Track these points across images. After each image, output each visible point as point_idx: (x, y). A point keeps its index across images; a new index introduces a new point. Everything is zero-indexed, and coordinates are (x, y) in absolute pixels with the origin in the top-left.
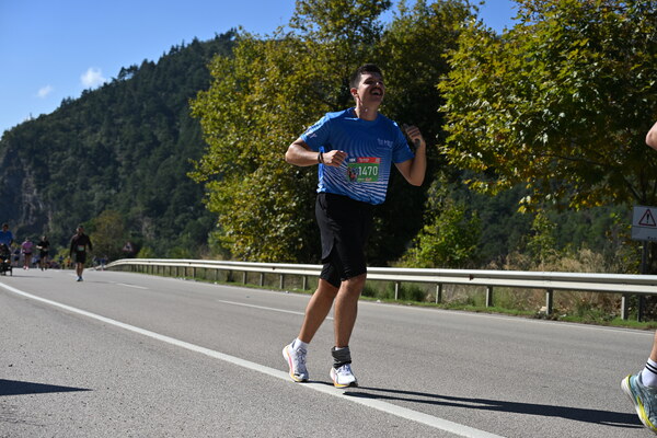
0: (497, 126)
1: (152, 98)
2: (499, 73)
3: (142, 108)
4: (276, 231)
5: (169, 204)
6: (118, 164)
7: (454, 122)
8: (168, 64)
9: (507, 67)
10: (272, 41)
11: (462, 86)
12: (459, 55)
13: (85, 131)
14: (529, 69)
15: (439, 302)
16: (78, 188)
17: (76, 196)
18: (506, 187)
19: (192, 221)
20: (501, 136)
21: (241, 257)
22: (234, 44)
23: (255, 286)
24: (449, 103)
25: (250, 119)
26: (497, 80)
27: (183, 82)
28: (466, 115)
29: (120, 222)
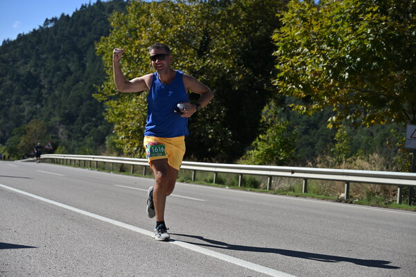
0: (313, 66)
1: (68, 41)
2: (316, 29)
3: (60, 47)
5: (78, 116)
6: (42, 87)
7: (284, 63)
8: (79, 17)
9: (321, 25)
10: (154, 3)
11: (290, 37)
12: (288, 15)
13: (19, 63)
14: (337, 26)
15: (270, 189)
16: (14, 102)
17: (12, 109)
18: (318, 109)
19: (93, 129)
20: (316, 74)
21: (129, 155)
23: (140, 175)
24: (280, 49)
25: (138, 57)
26: (314, 34)
27: (90, 30)
28: (292, 58)
29: (44, 128)
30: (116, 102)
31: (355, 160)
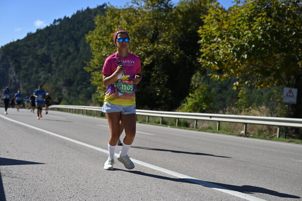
0: (224, 50)
1: (68, 33)
2: (226, 26)
3: (63, 38)
5: (74, 81)
6: (52, 63)
7: (205, 48)
8: (76, 18)
9: (229, 24)
10: (123, 9)
11: (209, 32)
12: (208, 17)
13: (37, 48)
14: (239, 25)
15: (196, 128)
16: (34, 72)
17: (33, 77)
18: (227, 77)
19: (84, 90)
20: (225, 55)
22: (106, 10)
24: (203, 39)
26: (225, 29)
27: (82, 26)
28: (210, 45)
29: (52, 89)
30: (99, 72)
31: (250, 110)
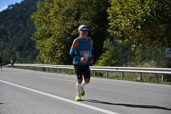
0: (125, 23)
1: (18, 14)
2: (126, 7)
3: (15, 18)
4: (58, 55)
5: (24, 47)
6: (8, 35)
7: (112, 22)
8: (23, 4)
9: (128, 5)
11: (115, 11)
12: (113, 1)
14: (135, 6)
15: (107, 77)
18: (128, 42)
19: (31, 53)
20: (126, 26)
21: (47, 63)
23: (51, 72)
24: (110, 16)
25: (49, 21)
26: (125, 9)
27: (28, 10)
28: (116, 20)
29: (9, 53)
30: (40, 41)
31: (144, 63)
